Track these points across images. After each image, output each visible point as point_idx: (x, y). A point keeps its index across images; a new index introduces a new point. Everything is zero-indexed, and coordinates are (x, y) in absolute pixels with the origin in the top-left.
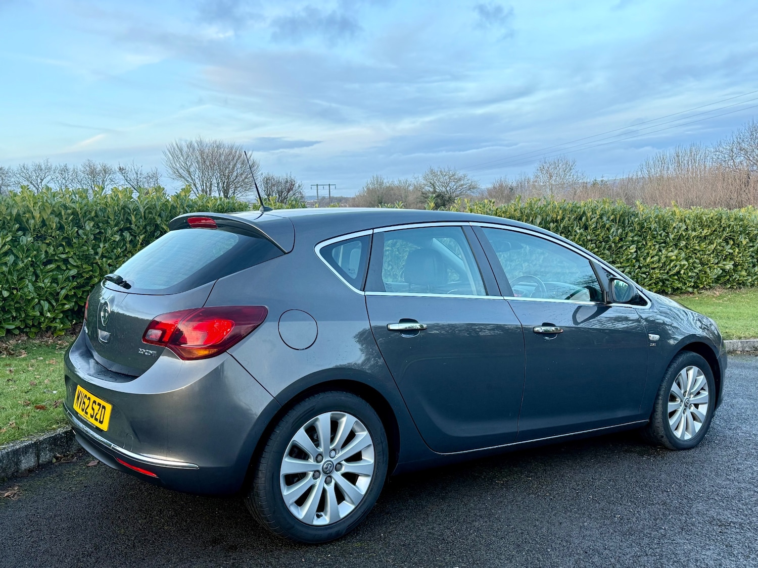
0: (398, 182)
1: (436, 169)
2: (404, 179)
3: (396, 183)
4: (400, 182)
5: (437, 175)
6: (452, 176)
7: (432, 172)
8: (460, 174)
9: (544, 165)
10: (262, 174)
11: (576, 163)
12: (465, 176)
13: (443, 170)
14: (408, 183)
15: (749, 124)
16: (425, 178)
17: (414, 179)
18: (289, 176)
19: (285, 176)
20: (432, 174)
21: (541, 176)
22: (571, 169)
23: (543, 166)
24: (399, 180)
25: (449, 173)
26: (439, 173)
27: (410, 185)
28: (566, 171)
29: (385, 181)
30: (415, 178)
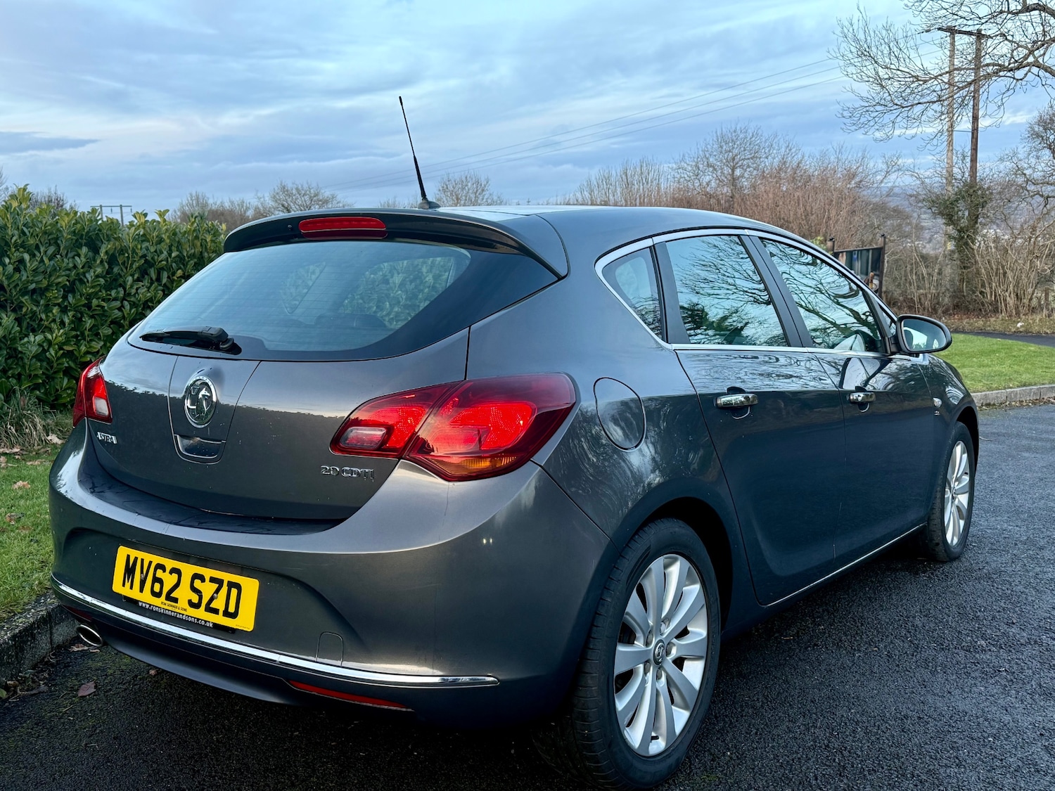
0: (230, 204)
1: (290, 186)
2: (238, 199)
3: (227, 205)
4: (232, 203)
5: (292, 194)
6: (315, 196)
7: (284, 189)
8: (326, 193)
9: (448, 183)
10: (7, 189)
11: (489, 182)
12: (333, 198)
13: (300, 187)
14: (245, 205)
15: (716, 132)
16: (274, 198)
17: (257, 200)
18: (53, 193)
19: (46, 192)
20: (284, 192)
21: (444, 199)
22: (483, 190)
23: (447, 185)
24: (230, 202)
25: (310, 192)
26: (294, 192)
27: (248, 209)
28: (478, 192)
29: (210, 201)
30: (259, 198)
